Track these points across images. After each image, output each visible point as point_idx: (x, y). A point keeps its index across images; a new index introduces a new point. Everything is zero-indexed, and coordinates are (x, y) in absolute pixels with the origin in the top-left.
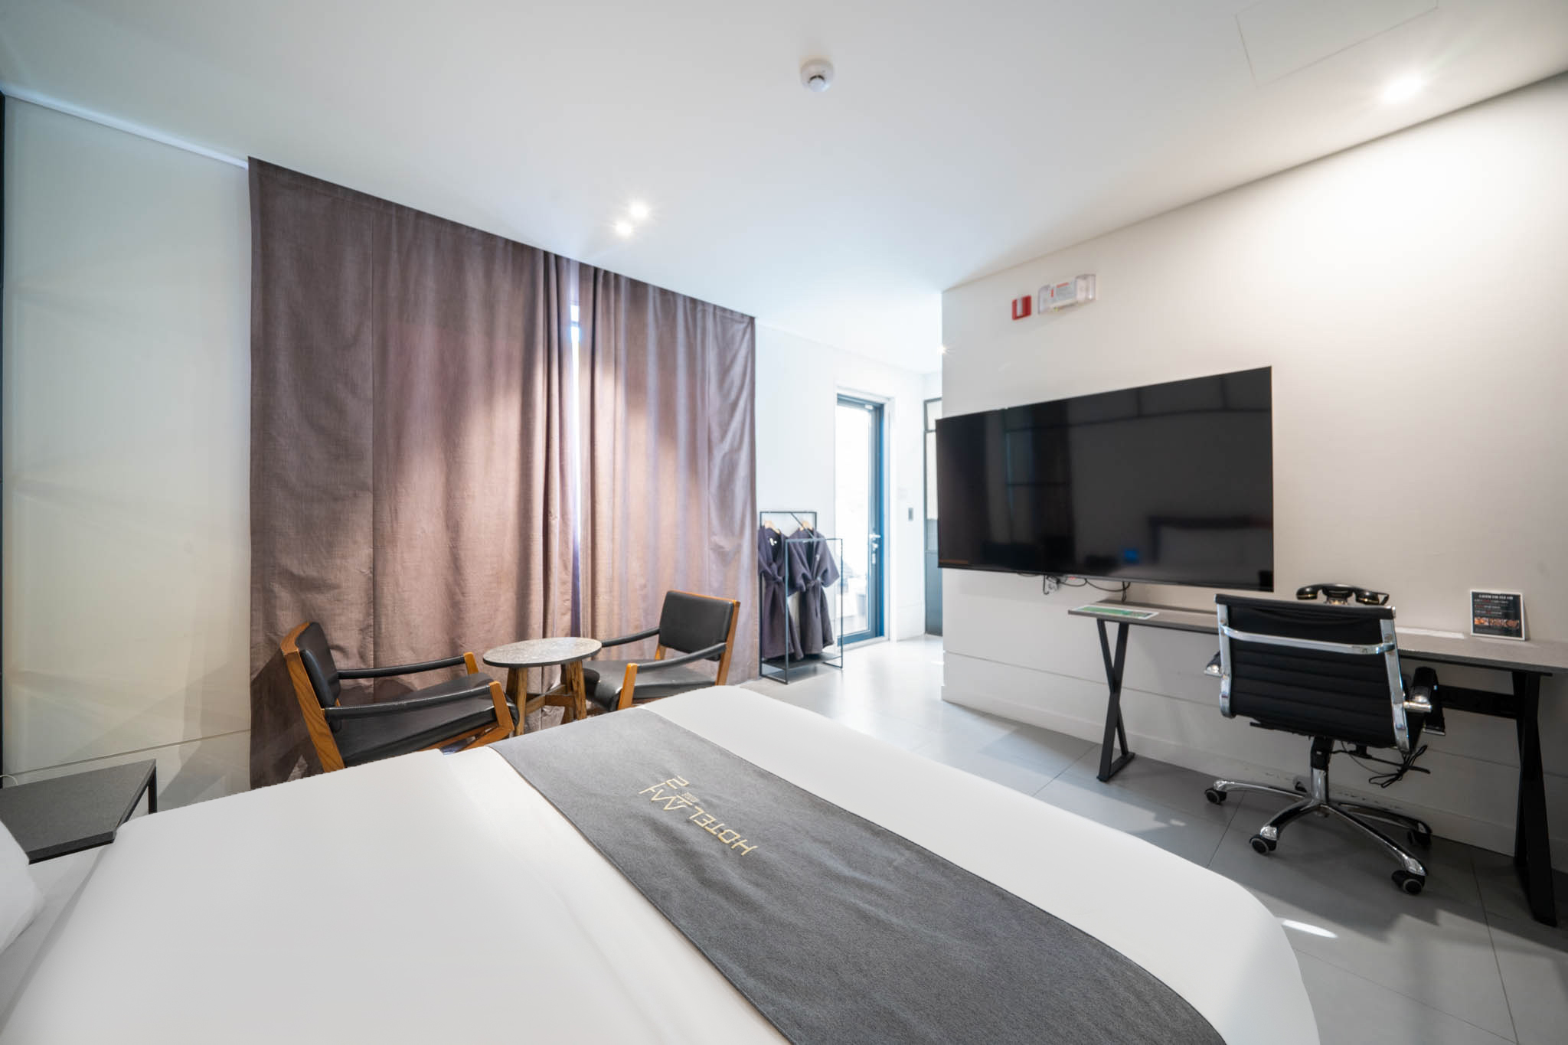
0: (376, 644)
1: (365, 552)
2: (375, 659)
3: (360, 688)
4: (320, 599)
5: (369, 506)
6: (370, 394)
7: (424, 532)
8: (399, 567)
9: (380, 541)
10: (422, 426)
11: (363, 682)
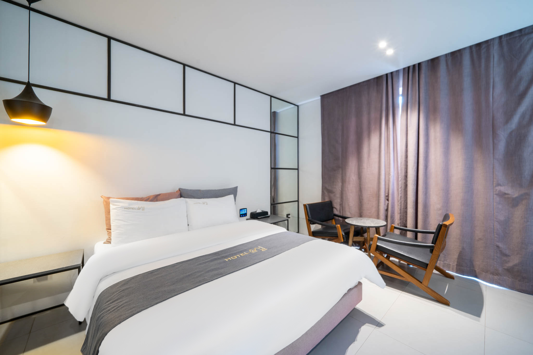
0: (342, 209)
1: (340, 184)
2: (342, 213)
3: (339, 220)
4: (332, 195)
5: (341, 172)
6: (340, 142)
7: (353, 179)
8: (346, 189)
9: (343, 181)
10: (352, 148)
11: (340, 219)
